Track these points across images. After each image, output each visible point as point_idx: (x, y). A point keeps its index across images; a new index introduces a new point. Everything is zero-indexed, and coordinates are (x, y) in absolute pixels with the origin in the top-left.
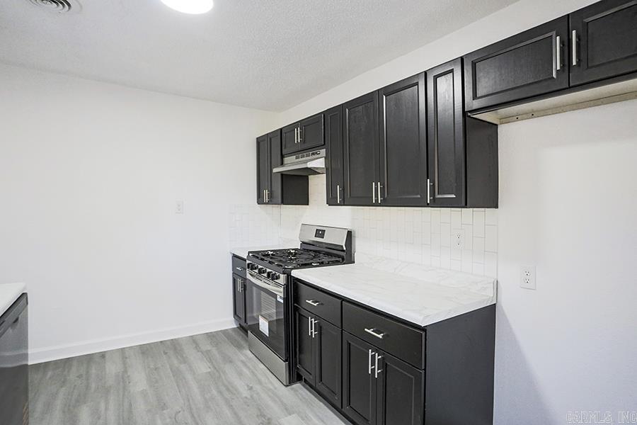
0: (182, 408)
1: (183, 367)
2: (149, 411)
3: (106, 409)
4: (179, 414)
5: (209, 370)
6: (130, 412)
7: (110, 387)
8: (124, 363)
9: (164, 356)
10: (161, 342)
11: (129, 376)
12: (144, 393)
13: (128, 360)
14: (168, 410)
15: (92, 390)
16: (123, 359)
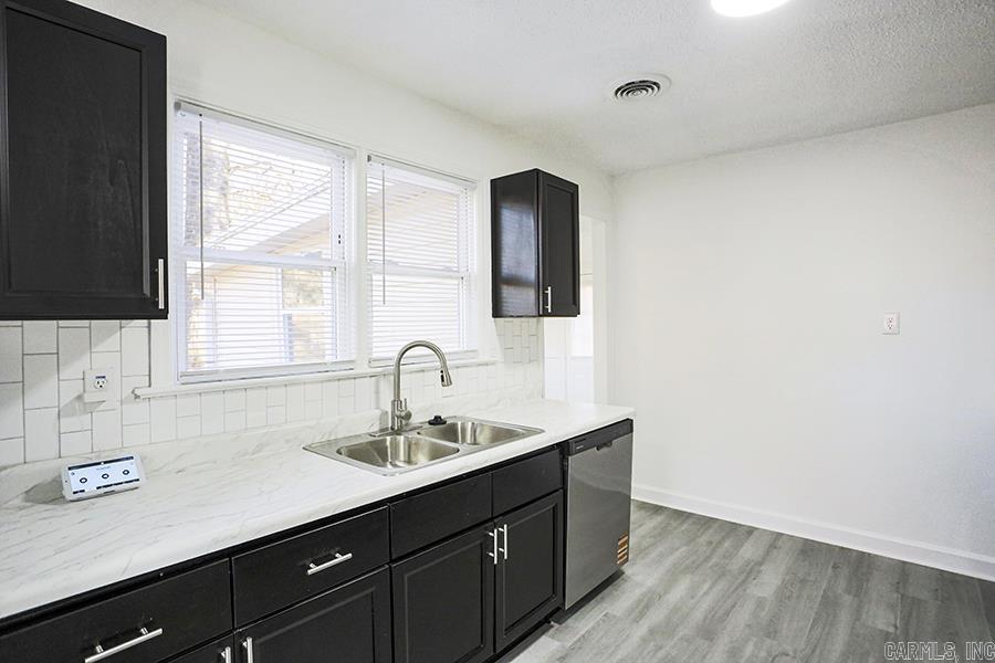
0: (795, 652)
1: (847, 599)
2: (749, 626)
3: (706, 594)
4: (784, 658)
5: (891, 630)
6: (727, 614)
7: (730, 571)
8: (768, 553)
9: (830, 570)
10: (842, 548)
11: (759, 572)
12: (760, 603)
13: (775, 552)
14: (775, 642)
15: (710, 564)
16: (771, 546)
